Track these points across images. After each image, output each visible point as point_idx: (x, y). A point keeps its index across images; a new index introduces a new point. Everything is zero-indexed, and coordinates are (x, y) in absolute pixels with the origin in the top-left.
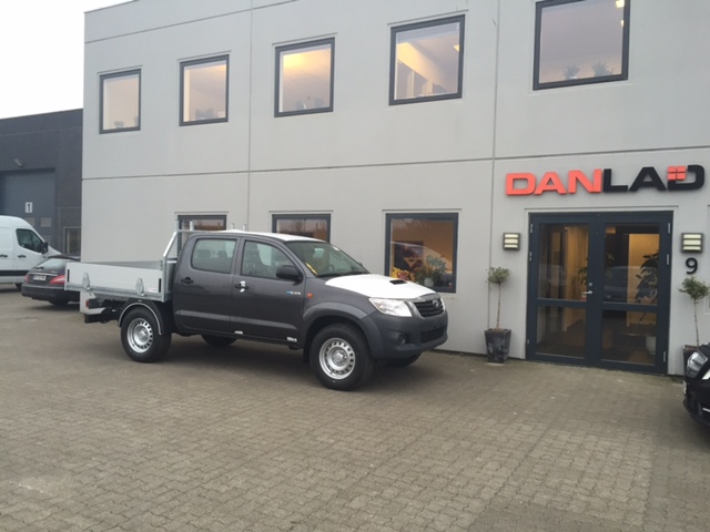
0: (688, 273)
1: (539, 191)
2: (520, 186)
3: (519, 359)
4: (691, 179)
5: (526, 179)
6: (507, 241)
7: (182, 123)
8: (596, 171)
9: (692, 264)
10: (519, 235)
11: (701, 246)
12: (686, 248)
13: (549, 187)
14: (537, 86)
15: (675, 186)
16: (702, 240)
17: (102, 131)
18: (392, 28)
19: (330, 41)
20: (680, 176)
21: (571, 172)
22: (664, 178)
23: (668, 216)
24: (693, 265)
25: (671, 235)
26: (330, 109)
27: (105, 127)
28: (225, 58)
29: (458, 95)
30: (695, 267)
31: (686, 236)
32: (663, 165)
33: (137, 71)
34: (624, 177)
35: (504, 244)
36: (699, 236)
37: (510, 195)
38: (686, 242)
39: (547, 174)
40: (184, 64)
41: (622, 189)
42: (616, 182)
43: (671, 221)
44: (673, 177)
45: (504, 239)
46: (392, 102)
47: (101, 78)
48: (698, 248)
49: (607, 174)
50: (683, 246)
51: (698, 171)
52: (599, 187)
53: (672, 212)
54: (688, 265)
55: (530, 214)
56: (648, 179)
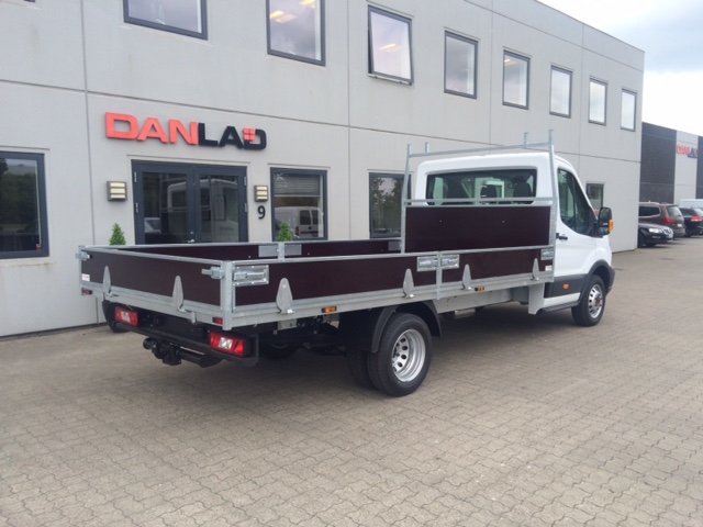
0: (259, 217)
1: (142, 137)
2: (121, 129)
4: (258, 140)
5: (128, 122)
8: (191, 124)
10: (126, 184)
11: (267, 196)
12: (258, 198)
13: (153, 134)
15: (247, 146)
16: (268, 191)
20: (252, 138)
21: (172, 121)
23: (243, 170)
24: (261, 211)
25: (245, 187)
30: (264, 213)
31: (258, 188)
32: (243, 125)
34: (214, 134)
38: (258, 193)
39: (149, 119)
41: (212, 144)
42: (209, 137)
43: (246, 175)
44: (247, 138)
48: (266, 198)
49: (201, 127)
50: (256, 195)
51: (262, 134)
52: (196, 141)
53: (246, 167)
54: (259, 212)
55: (132, 161)
56: (230, 137)
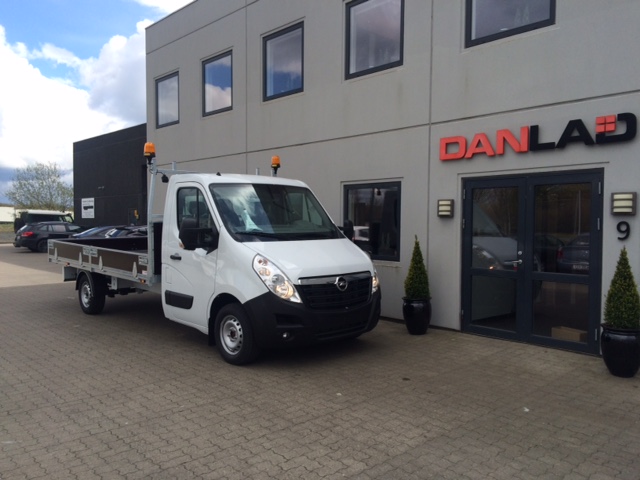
0: (619, 238)
1: (469, 155)
2: (454, 150)
3: (454, 330)
4: (622, 130)
5: (457, 143)
6: (441, 208)
7: (205, 114)
8: (523, 129)
9: (624, 228)
10: (453, 201)
11: (634, 207)
12: (616, 210)
13: (478, 150)
14: (469, 43)
15: (605, 139)
16: (634, 199)
17: (158, 126)
18: (347, 4)
19: (300, 25)
20: (610, 127)
21: (499, 132)
22: (593, 130)
23: (598, 174)
24: (625, 231)
25: (601, 197)
26: (301, 90)
27: (160, 123)
28: (229, 53)
29: (400, 63)
31: (616, 197)
32: (591, 117)
33: (176, 74)
34: (551, 134)
35: (439, 211)
36: (630, 196)
37: (445, 161)
38: (616, 204)
39: (477, 135)
40: (204, 63)
41: (549, 147)
42: (543, 139)
43: (601, 179)
44: (601, 129)
45: (439, 206)
46: (348, 76)
47: (156, 82)
48: (629, 210)
49: (534, 131)
50: (613, 207)
51: (628, 119)
52: (525, 147)
53: (603, 169)
54: (620, 230)
55: (462, 179)
56: (575, 134)
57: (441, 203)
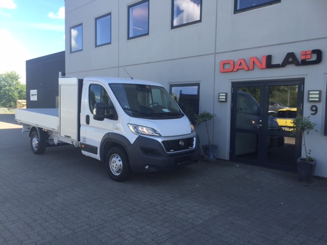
0: (312, 114)
1: (235, 70)
2: (227, 67)
3: (226, 160)
5: (229, 63)
7: (96, 46)
8: (263, 56)
10: (226, 94)
11: (320, 98)
12: (310, 99)
13: (240, 67)
14: (236, 11)
15: (305, 63)
16: (320, 94)
20: (308, 57)
21: (251, 58)
25: (303, 92)
26: (148, 34)
27: (73, 51)
29: (200, 21)
30: (316, 110)
31: (311, 92)
33: (81, 24)
35: (219, 99)
36: (318, 92)
38: (311, 96)
39: (239, 60)
40: (96, 19)
41: (277, 66)
42: (274, 62)
43: (303, 83)
44: (304, 57)
45: (219, 96)
46: (173, 27)
48: (317, 99)
49: (269, 58)
52: (265, 66)
53: (304, 78)
54: (312, 110)
55: (232, 82)
56: (291, 59)
57: (220, 94)
